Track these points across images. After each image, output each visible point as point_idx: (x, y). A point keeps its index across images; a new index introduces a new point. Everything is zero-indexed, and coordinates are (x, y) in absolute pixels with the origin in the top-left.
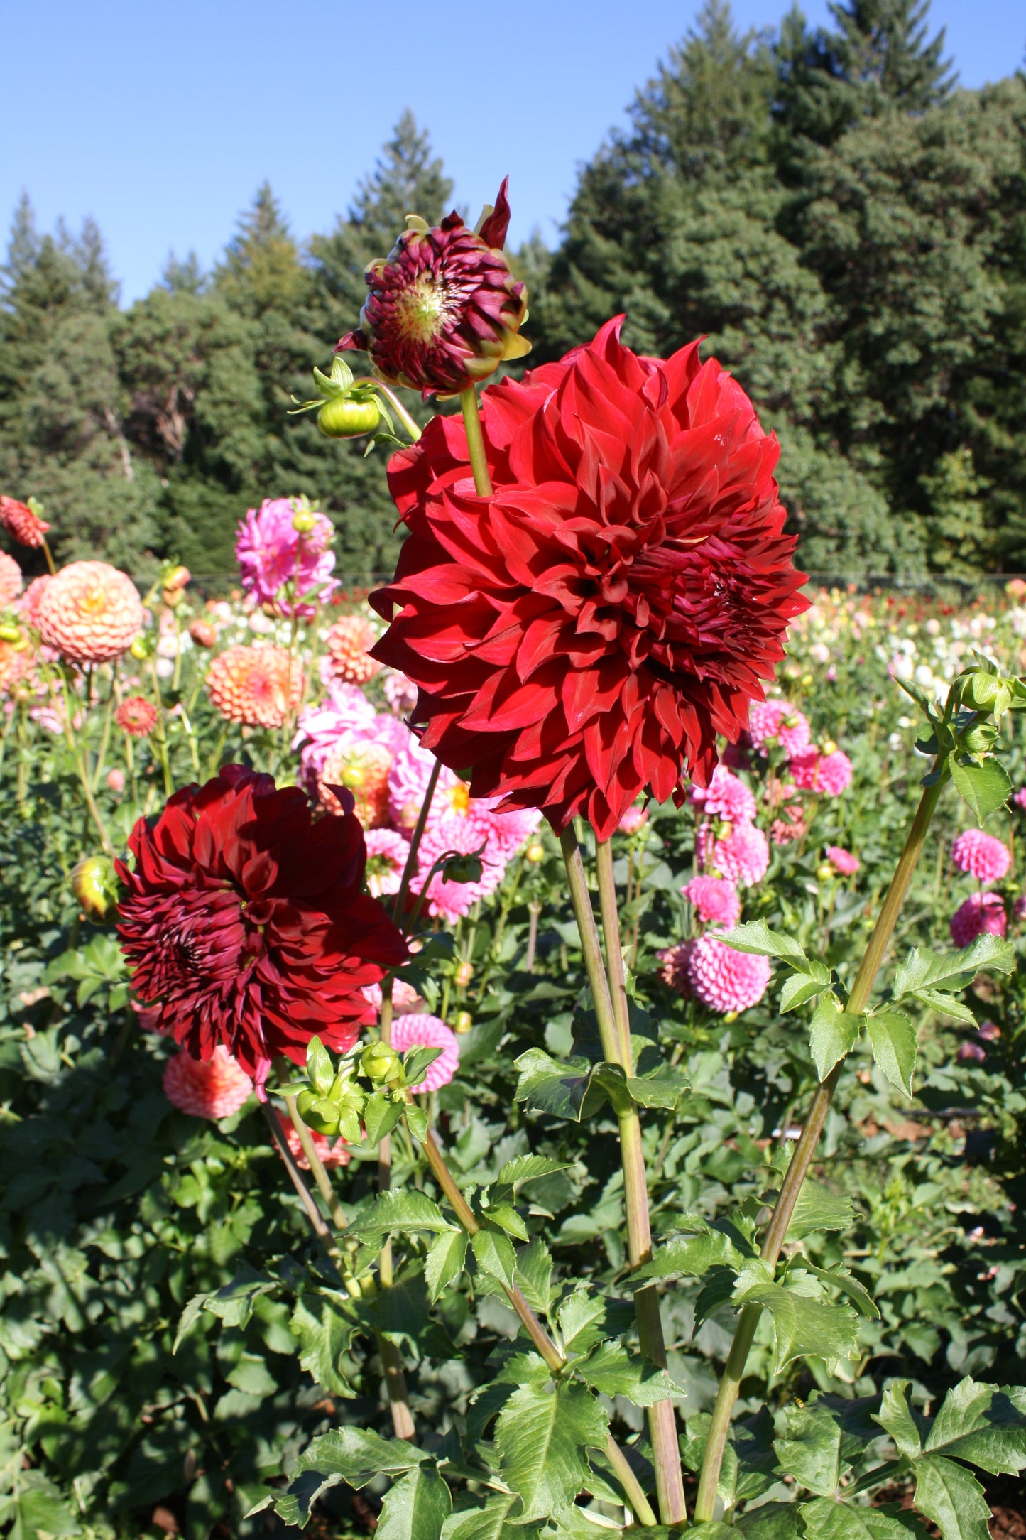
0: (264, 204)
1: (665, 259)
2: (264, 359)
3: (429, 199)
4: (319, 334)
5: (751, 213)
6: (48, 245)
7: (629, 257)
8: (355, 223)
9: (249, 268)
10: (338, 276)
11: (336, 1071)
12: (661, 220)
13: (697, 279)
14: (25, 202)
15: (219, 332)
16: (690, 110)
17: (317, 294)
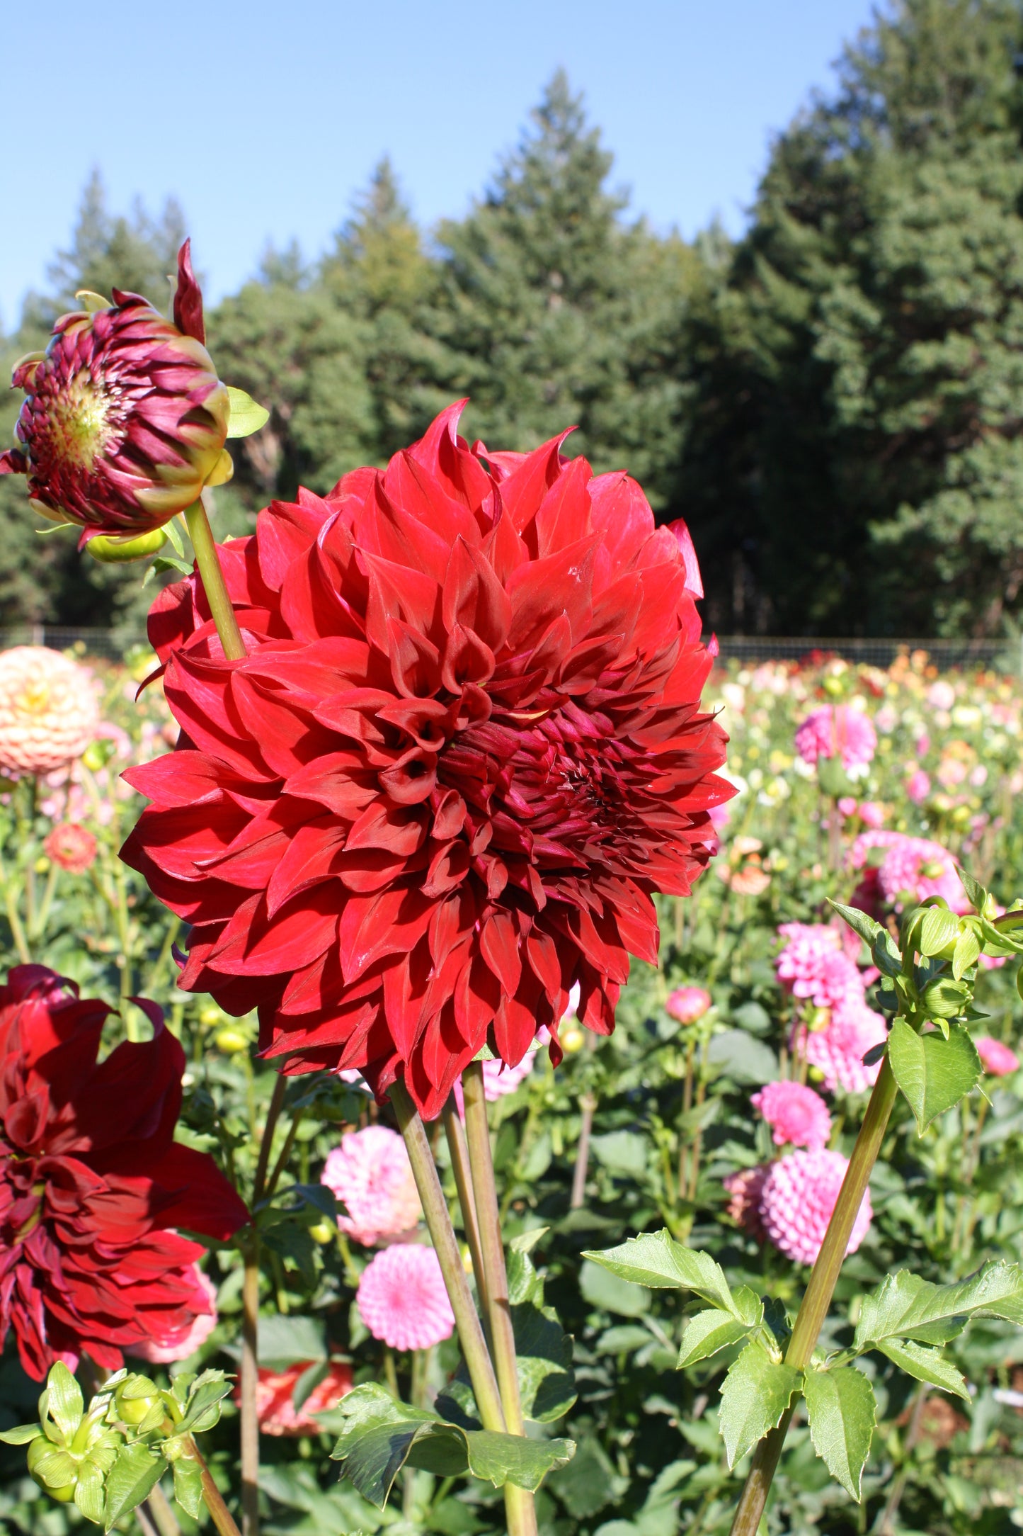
0: (383, 181)
1: (875, 249)
2: (377, 370)
3: (584, 177)
4: (446, 340)
5: (986, 192)
6: (121, 228)
7: (829, 246)
8: (492, 204)
9: (362, 259)
10: (469, 269)
11: (86, 1409)
12: (872, 201)
13: (914, 274)
14: (95, 176)
15: (322, 336)
16: (912, 63)
17: (444, 290)
